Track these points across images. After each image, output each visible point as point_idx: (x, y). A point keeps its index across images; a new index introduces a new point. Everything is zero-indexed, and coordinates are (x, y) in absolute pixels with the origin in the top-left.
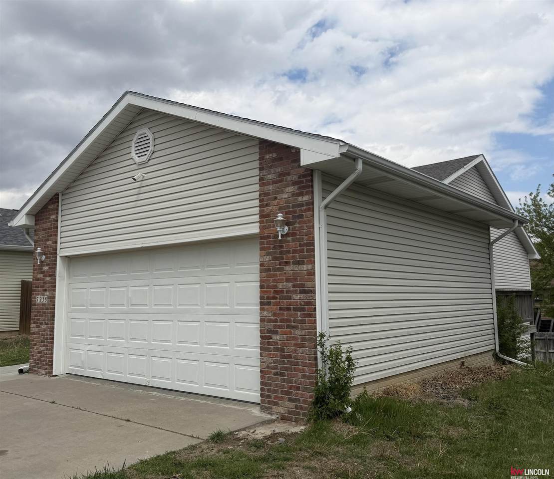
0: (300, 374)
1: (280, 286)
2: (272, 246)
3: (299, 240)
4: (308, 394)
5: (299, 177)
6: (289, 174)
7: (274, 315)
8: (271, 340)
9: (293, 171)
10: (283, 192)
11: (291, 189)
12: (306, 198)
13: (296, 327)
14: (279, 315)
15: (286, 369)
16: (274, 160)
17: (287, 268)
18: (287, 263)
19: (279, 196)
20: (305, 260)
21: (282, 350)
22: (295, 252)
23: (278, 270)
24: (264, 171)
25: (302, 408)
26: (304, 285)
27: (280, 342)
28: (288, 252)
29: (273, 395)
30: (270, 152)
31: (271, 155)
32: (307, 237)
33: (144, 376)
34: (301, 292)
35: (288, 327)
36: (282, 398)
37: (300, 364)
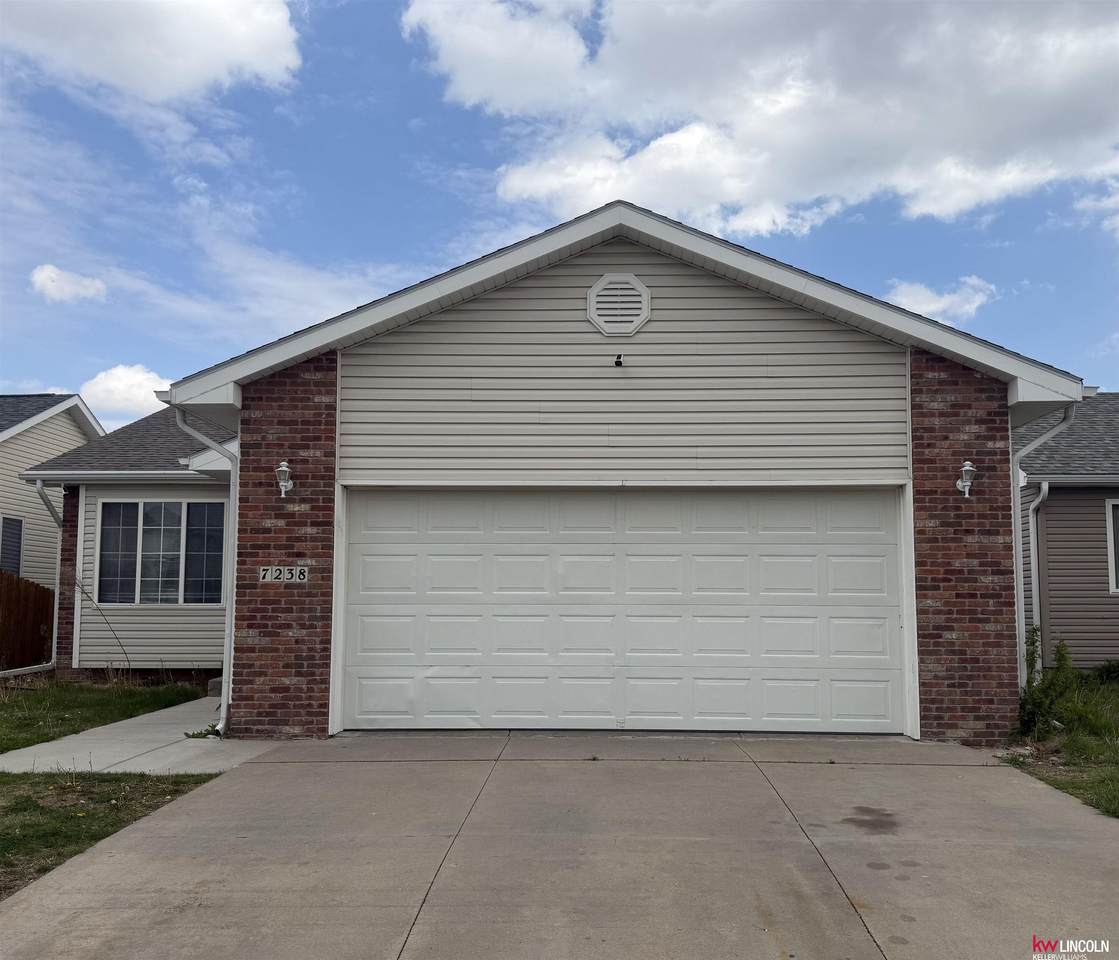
0: (994, 683)
1: (957, 564)
2: (940, 506)
3: (989, 500)
4: (1009, 707)
5: (989, 414)
6: (969, 407)
7: (947, 604)
8: (940, 640)
9: (978, 403)
10: (958, 430)
11: (975, 428)
12: (1000, 445)
13: (987, 621)
14: (955, 604)
15: (970, 678)
16: (941, 382)
17: (970, 539)
18: (968, 532)
19: (951, 436)
20: (1001, 530)
21: (963, 652)
22: (981, 516)
23: (953, 540)
24: (924, 396)
25: (997, 726)
26: (1000, 563)
27: (957, 642)
28: (971, 516)
29: (947, 715)
30: (933, 369)
31: (936, 374)
32: (1003, 498)
33: (608, 713)
34: (994, 573)
35: (972, 620)
36: (963, 718)
37: (994, 669)
